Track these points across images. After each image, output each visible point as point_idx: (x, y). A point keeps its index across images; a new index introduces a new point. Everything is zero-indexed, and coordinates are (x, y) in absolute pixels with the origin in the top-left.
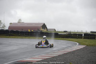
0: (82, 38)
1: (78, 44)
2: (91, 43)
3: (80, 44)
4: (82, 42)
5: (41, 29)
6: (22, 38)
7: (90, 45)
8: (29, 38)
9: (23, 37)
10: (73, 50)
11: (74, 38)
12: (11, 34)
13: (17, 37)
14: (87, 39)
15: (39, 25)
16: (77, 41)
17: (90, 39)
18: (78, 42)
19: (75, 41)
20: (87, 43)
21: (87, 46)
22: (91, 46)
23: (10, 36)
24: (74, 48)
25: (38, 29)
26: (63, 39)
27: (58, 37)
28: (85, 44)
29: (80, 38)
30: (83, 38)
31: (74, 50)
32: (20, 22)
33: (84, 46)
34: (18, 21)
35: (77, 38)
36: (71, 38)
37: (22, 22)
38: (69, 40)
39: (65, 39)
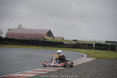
0: (92, 49)
1: (86, 56)
2: (102, 55)
3: (88, 56)
4: (92, 54)
5: (46, 37)
6: (19, 48)
7: (100, 58)
8: (27, 48)
9: (20, 46)
10: (78, 63)
11: (83, 49)
12: (5, 42)
13: (12, 46)
14: (99, 50)
15: (43, 31)
16: (86, 52)
17: (102, 50)
18: (86, 54)
19: (83, 52)
20: (97, 55)
21: (97, 58)
22: (102, 58)
23: (3, 45)
24: (79, 61)
25: (42, 37)
26: (69, 49)
27: (63, 47)
28: (94, 56)
29: (90, 49)
30: (94, 49)
31: (80, 63)
32: (20, 28)
33: (93, 59)
34: (18, 27)
35: (86, 49)
36: (78, 48)
37: (22, 28)
38: (76, 50)
39: (71, 49)
